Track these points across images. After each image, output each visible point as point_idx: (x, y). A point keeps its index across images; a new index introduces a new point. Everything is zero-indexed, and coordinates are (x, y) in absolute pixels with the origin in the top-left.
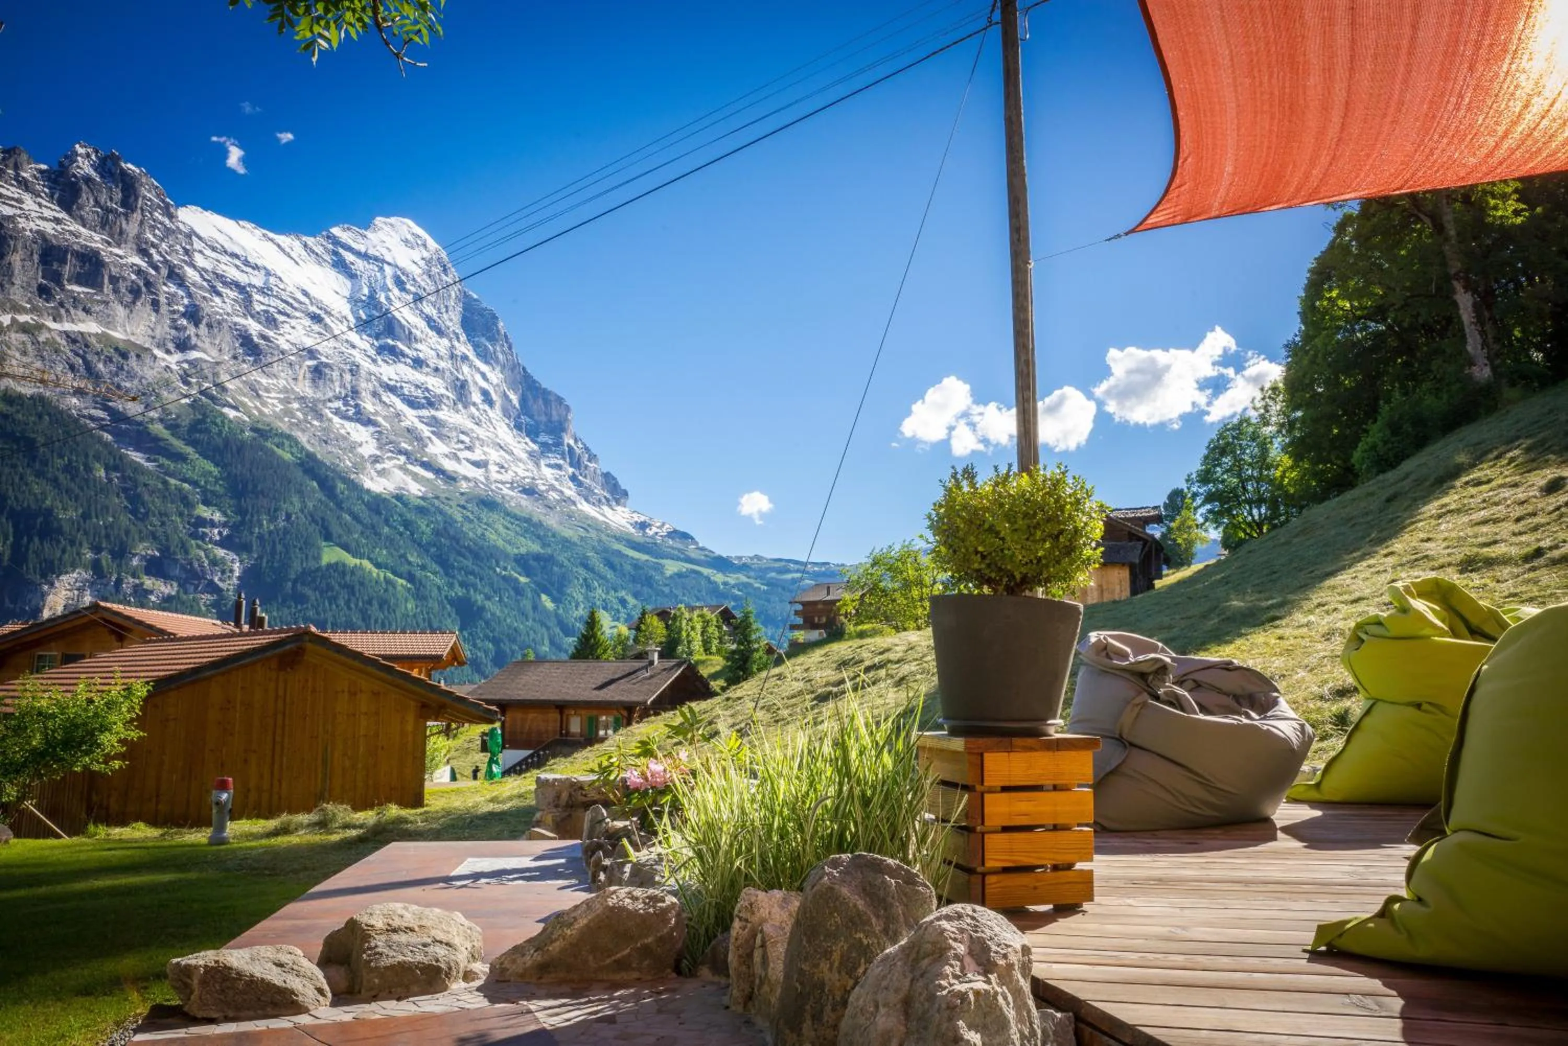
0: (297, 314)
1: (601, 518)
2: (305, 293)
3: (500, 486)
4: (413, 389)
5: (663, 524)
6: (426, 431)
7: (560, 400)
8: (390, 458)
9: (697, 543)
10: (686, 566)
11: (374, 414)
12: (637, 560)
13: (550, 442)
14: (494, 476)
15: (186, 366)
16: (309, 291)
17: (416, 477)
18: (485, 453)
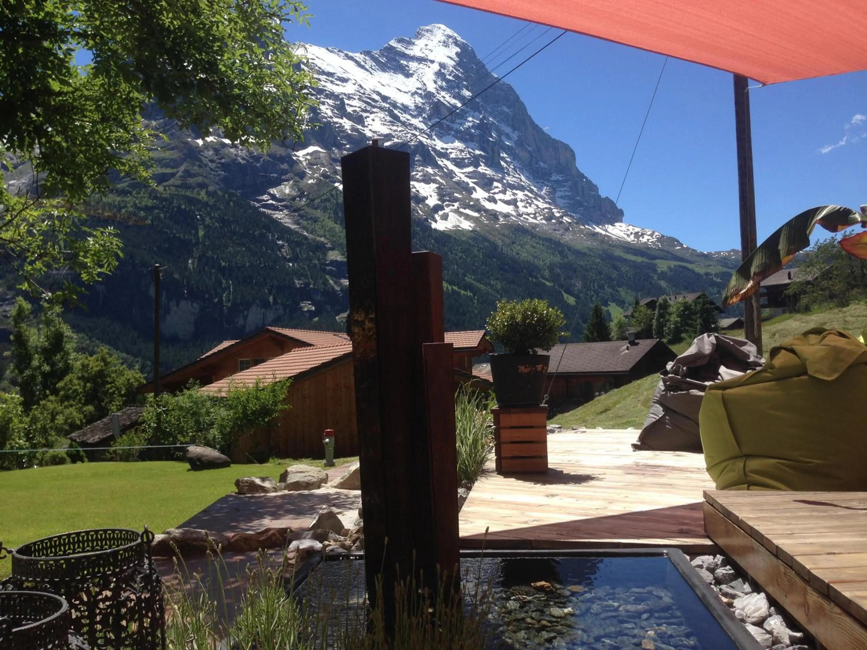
0: (375, 110)
1: (604, 233)
2: (379, 94)
3: (526, 217)
4: (458, 153)
5: (653, 233)
6: (471, 182)
7: (567, 147)
8: (448, 206)
9: (681, 245)
10: (673, 264)
11: (433, 175)
12: (634, 262)
13: (561, 179)
14: (522, 210)
15: (309, 157)
16: (381, 92)
17: (467, 217)
18: (514, 194)
